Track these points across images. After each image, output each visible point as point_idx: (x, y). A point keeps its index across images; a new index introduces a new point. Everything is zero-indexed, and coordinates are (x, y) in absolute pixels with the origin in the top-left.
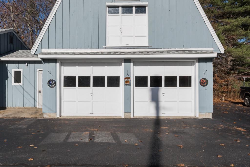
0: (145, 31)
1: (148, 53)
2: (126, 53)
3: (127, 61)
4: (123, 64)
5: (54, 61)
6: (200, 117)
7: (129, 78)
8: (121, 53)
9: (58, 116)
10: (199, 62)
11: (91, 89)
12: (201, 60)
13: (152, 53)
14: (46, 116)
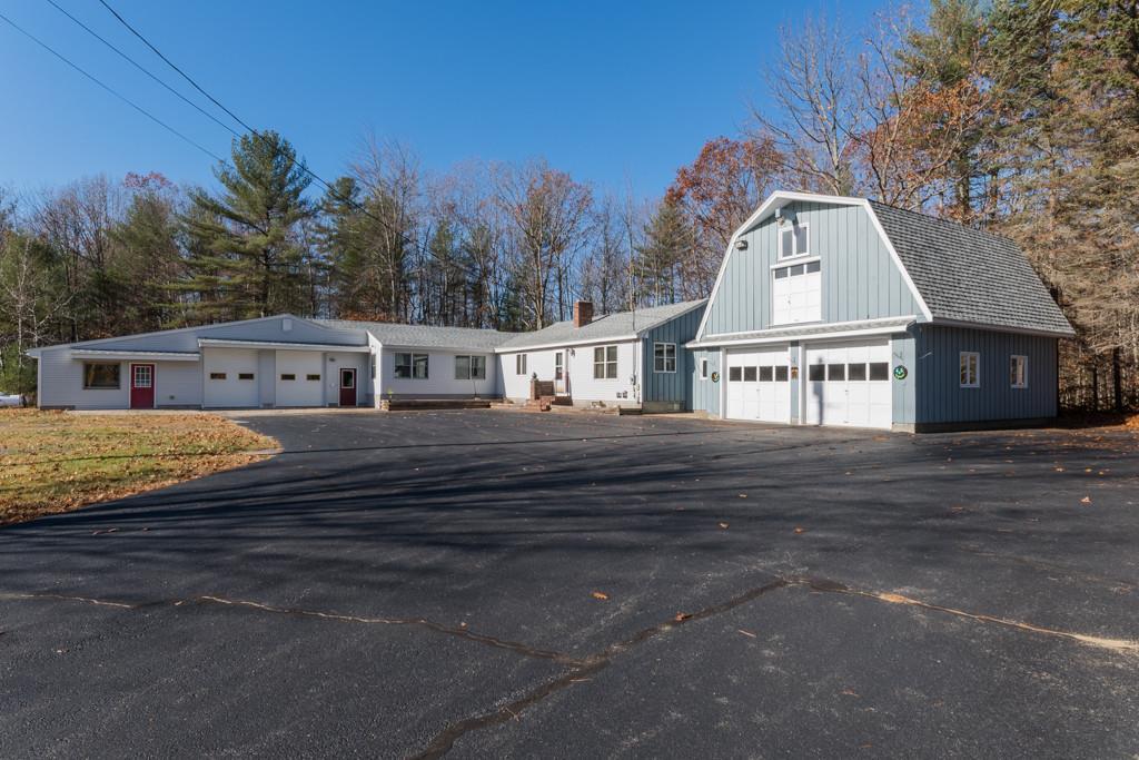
0: (817, 298)
1: (816, 331)
2: (794, 333)
3: (795, 343)
4: (790, 348)
5: (717, 349)
6: (895, 431)
7: (797, 368)
8: (787, 333)
9: (721, 417)
10: (893, 339)
11: (758, 384)
12: (895, 336)
13: (824, 330)
14: (710, 418)
